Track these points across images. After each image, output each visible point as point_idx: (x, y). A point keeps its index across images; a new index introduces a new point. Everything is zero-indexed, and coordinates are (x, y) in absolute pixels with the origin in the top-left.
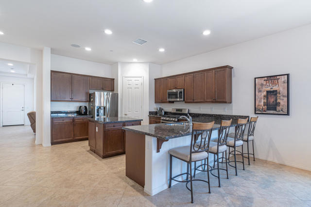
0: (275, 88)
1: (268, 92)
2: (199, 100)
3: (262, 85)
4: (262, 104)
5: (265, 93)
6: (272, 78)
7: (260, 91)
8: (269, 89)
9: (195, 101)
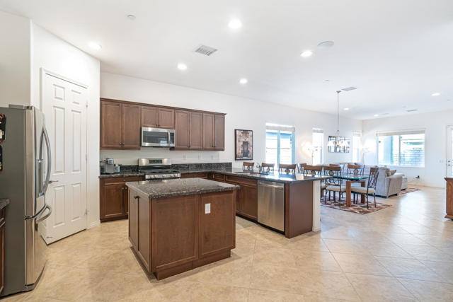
0: (247, 140)
1: (243, 142)
2: (197, 147)
3: (240, 136)
4: (240, 152)
5: (242, 143)
6: (245, 132)
7: (239, 141)
8: (244, 140)
9: (191, 147)
